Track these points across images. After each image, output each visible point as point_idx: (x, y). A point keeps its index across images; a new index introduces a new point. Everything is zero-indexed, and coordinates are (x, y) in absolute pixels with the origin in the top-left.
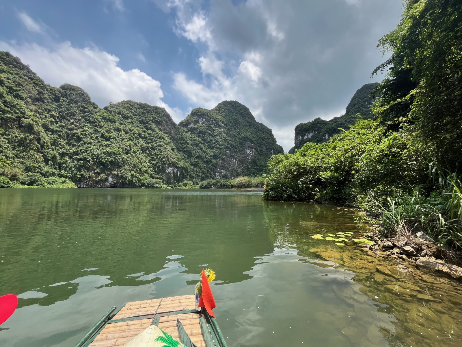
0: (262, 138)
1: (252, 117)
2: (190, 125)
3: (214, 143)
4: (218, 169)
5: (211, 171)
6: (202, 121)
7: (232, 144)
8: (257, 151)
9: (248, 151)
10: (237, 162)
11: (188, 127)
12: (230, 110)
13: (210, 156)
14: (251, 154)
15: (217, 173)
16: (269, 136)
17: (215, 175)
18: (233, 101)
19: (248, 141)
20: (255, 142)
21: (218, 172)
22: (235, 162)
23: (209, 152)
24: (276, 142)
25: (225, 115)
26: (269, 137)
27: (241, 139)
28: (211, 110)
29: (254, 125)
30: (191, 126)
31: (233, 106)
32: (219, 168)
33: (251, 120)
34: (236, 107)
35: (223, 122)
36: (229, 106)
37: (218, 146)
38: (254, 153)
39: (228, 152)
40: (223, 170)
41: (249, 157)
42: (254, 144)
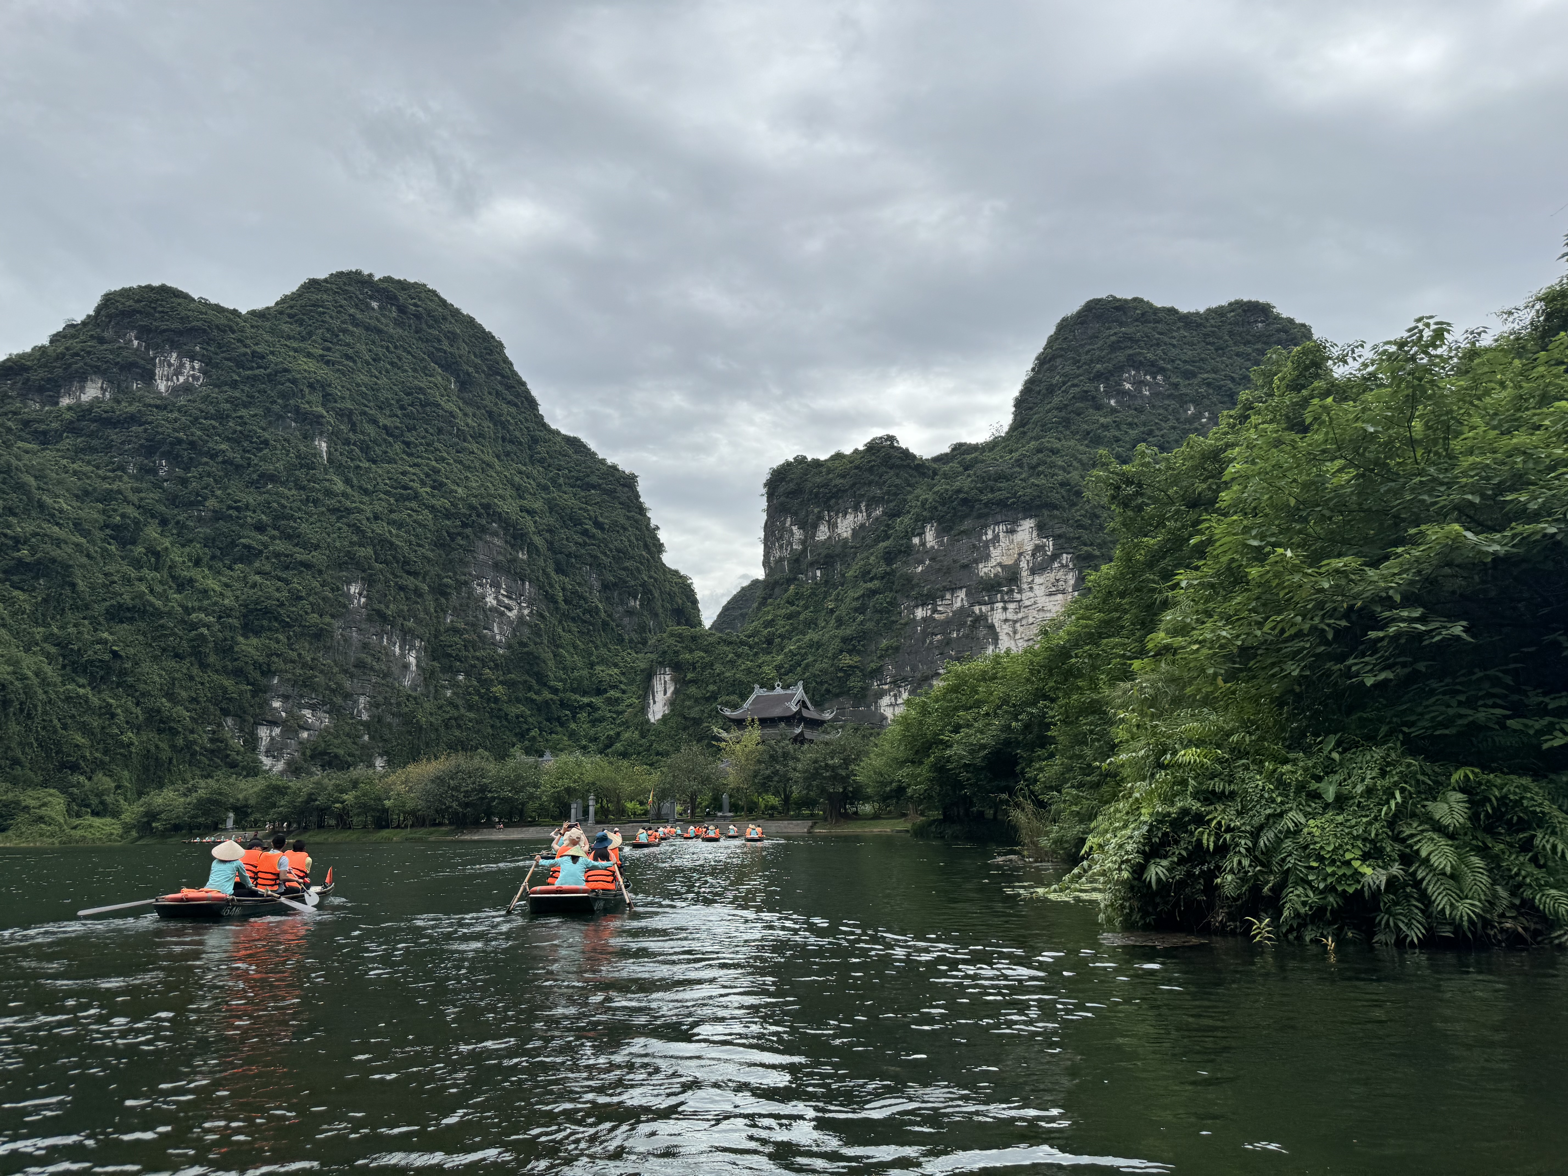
0: (578, 522)
1: (517, 395)
2: (82, 389)
3: (260, 528)
4: (276, 704)
5: (226, 713)
6: (178, 373)
7: (383, 543)
8: (551, 599)
9: (490, 591)
10: (412, 660)
11: (65, 401)
12: (379, 331)
13: (224, 613)
14: (512, 615)
15: (263, 733)
16: (619, 515)
17: (252, 742)
18: (403, 285)
19: (495, 534)
20: (537, 540)
21: (272, 723)
22: (403, 656)
23: (212, 584)
24: (659, 547)
25: (348, 357)
26: (622, 520)
27: (448, 516)
28: (253, 313)
29: (535, 440)
30: (85, 398)
31: (402, 310)
32: (285, 698)
33: (513, 410)
34: (418, 317)
35: (327, 398)
36: (375, 305)
37: (280, 546)
38: (530, 604)
39: (354, 589)
40: (313, 707)
41: (498, 633)
42: (532, 549)
